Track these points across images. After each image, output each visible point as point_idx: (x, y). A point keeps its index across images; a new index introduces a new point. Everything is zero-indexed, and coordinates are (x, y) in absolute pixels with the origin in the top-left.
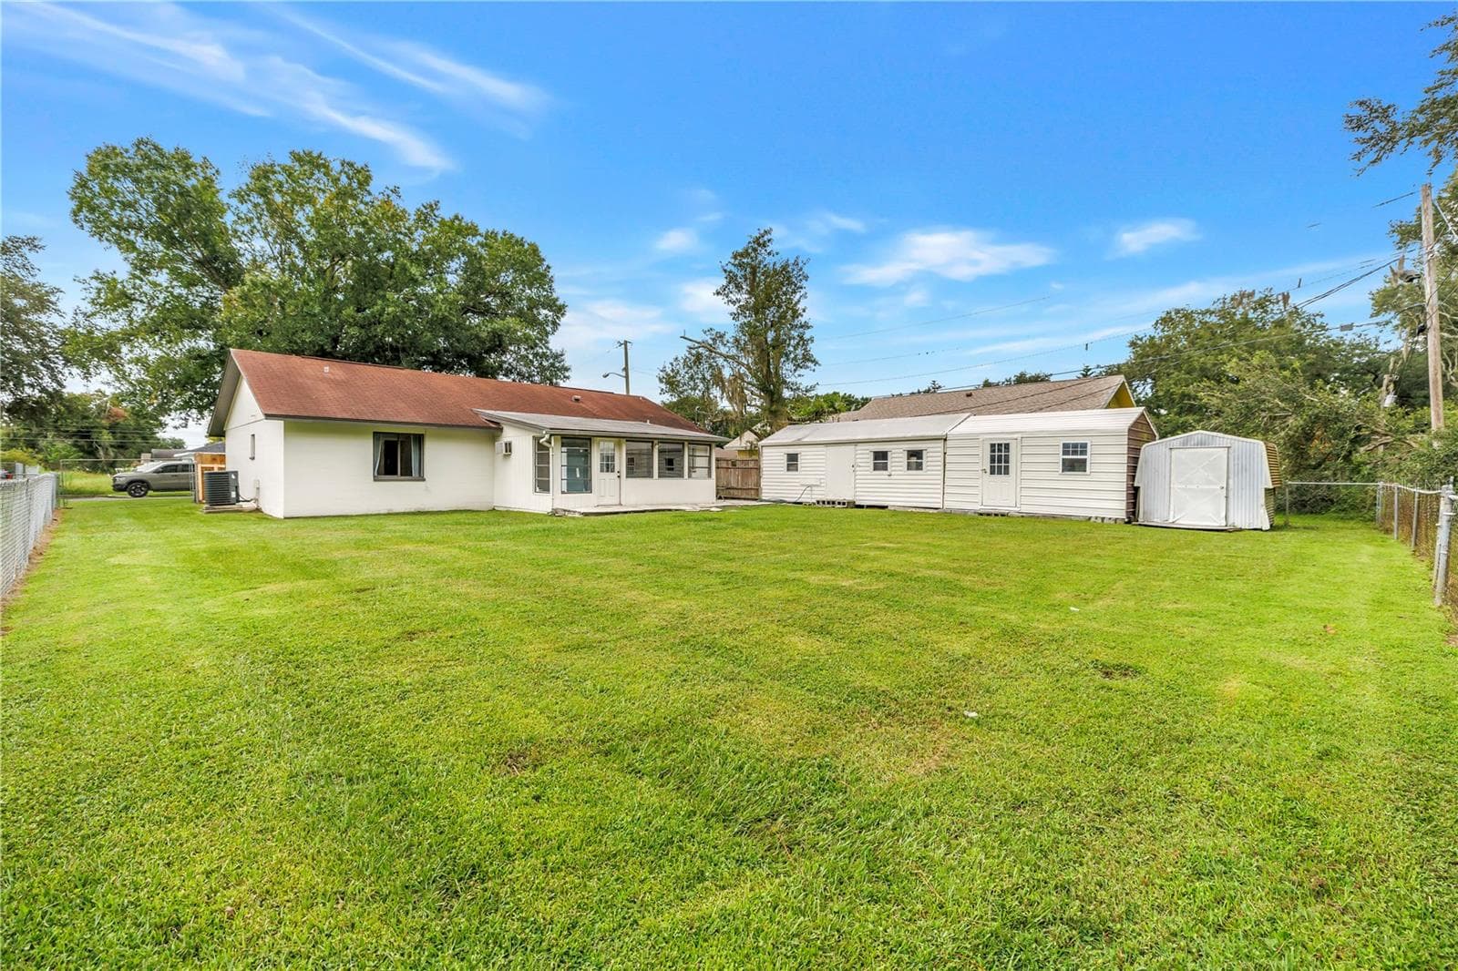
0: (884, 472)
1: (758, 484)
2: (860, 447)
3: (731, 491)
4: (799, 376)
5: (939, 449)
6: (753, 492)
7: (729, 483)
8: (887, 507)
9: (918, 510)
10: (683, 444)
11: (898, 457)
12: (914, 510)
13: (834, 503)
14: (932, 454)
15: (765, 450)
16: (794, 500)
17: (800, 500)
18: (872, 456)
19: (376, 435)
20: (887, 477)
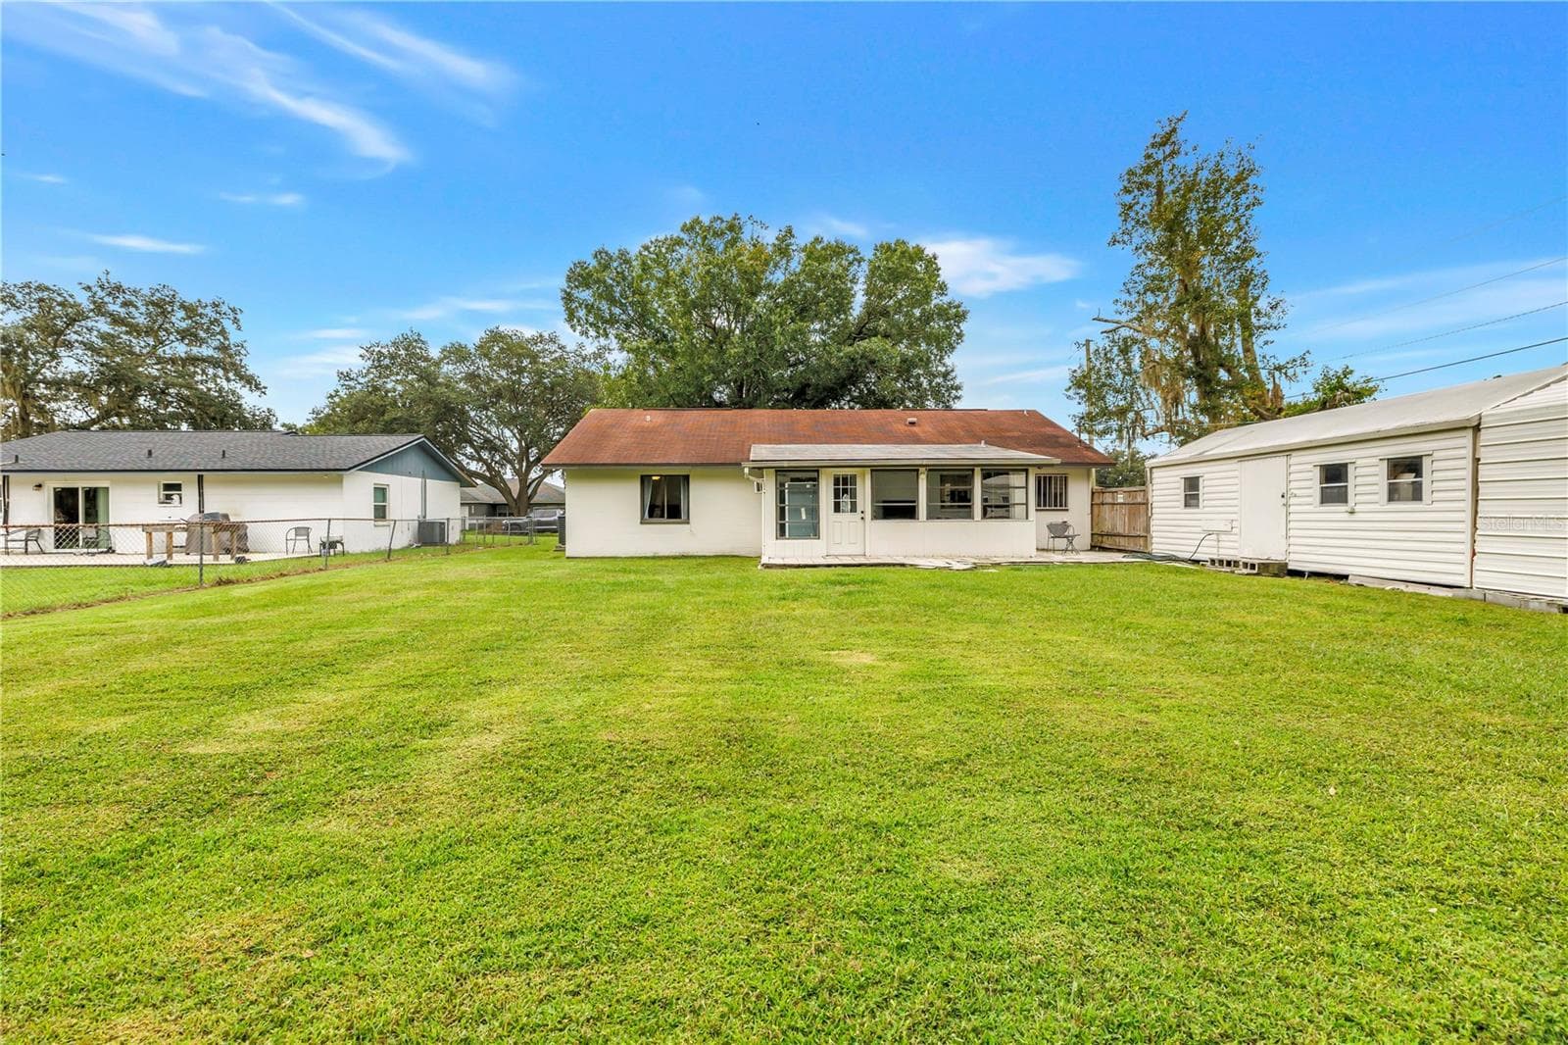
0: (1342, 508)
1: (1147, 529)
2: (1296, 458)
3: (1117, 539)
4: (1266, 343)
5: (1463, 452)
6: (1142, 541)
7: (1114, 526)
8: (1346, 577)
9: (1412, 588)
10: (973, 470)
11: (1368, 474)
12: (1402, 587)
13: (1236, 563)
14: (1446, 464)
15: (1156, 473)
16: (1187, 556)
17: (1196, 557)
18: (1317, 473)
19: (644, 479)
20: (1346, 516)
